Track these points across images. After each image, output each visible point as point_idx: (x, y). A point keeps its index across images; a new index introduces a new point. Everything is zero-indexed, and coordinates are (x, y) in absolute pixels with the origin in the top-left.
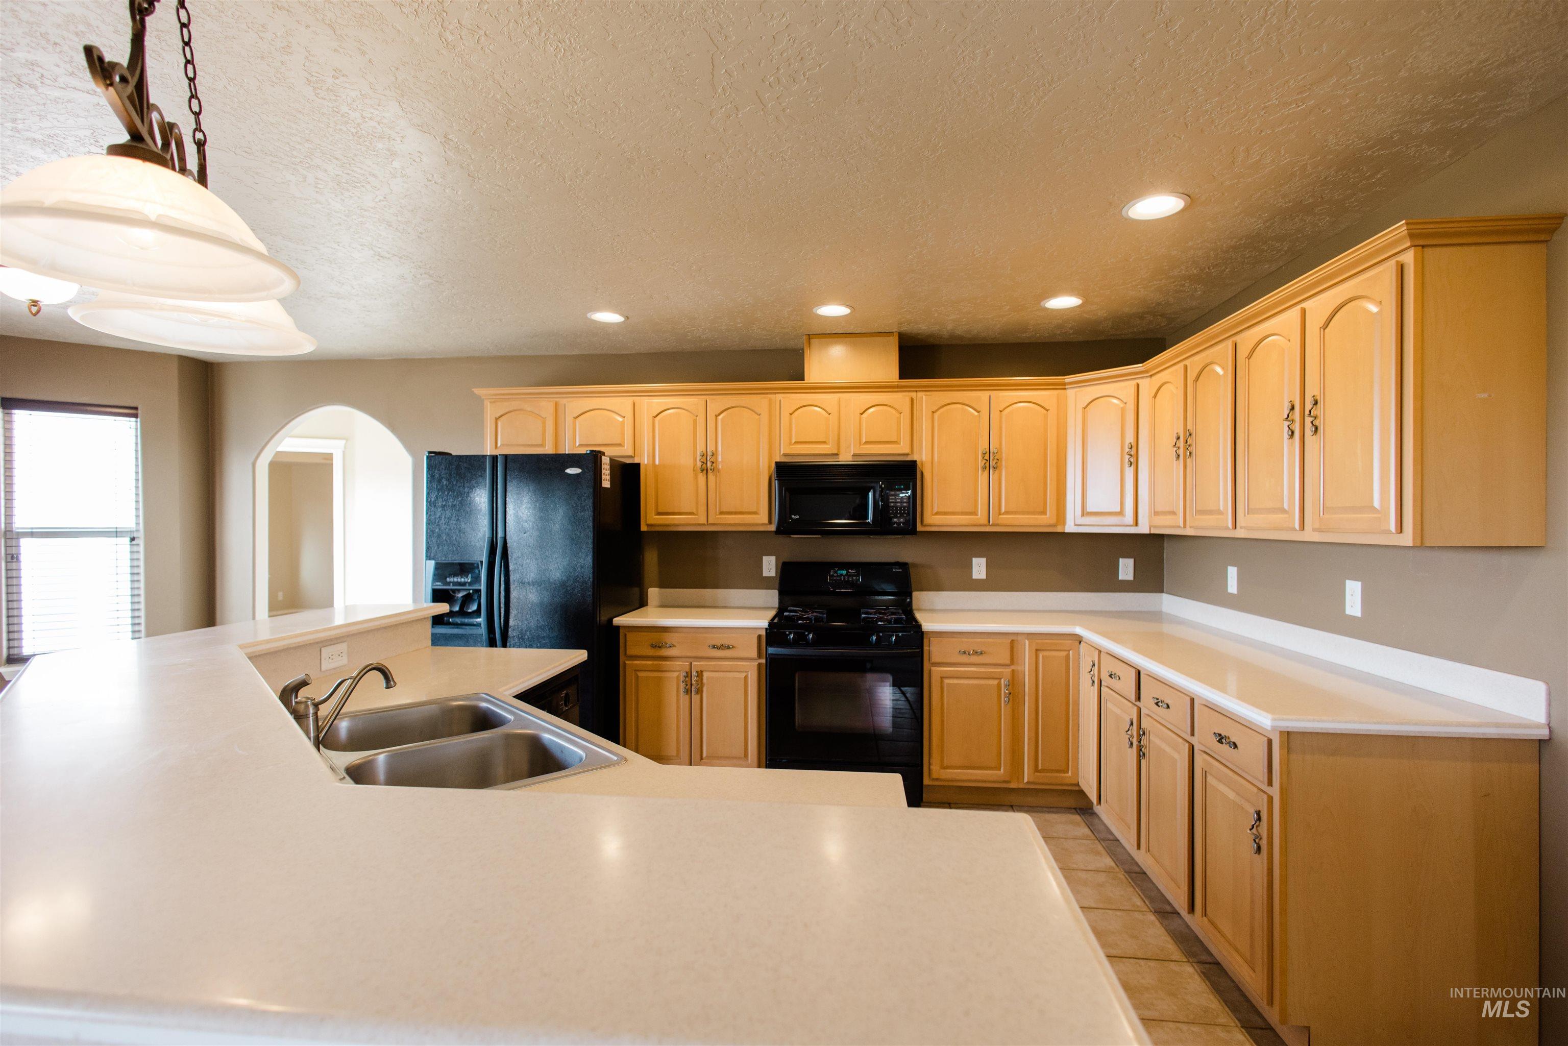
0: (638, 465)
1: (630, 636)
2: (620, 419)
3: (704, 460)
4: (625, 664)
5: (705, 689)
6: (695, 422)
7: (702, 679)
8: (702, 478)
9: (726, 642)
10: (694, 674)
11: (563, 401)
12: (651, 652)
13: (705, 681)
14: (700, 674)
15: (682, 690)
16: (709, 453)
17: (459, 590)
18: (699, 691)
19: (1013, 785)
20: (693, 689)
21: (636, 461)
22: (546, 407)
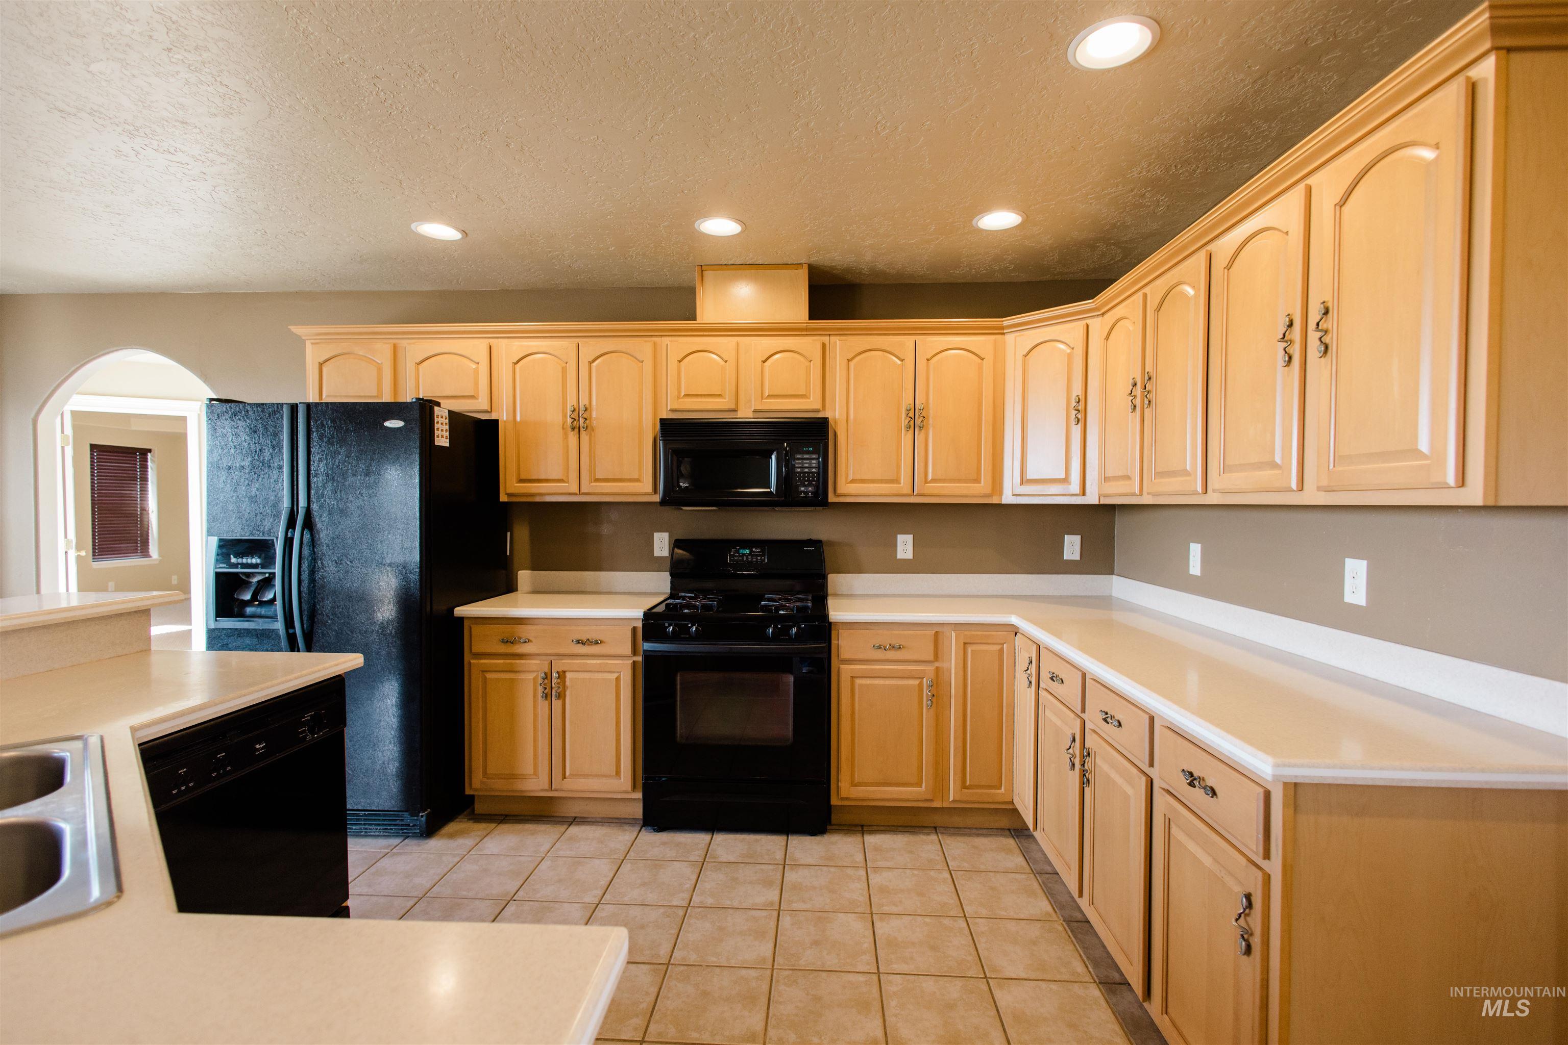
0: (496, 422)
1: (477, 630)
2: (474, 366)
3: (575, 415)
4: (470, 663)
5: (568, 693)
6: (564, 370)
7: (565, 682)
8: (572, 437)
9: (593, 636)
10: (555, 675)
11: (403, 343)
12: (502, 649)
13: (568, 683)
14: (562, 675)
15: (540, 694)
16: (582, 408)
17: (253, 574)
18: (561, 696)
19: (936, 804)
20: (553, 693)
21: (494, 416)
22: (382, 352)
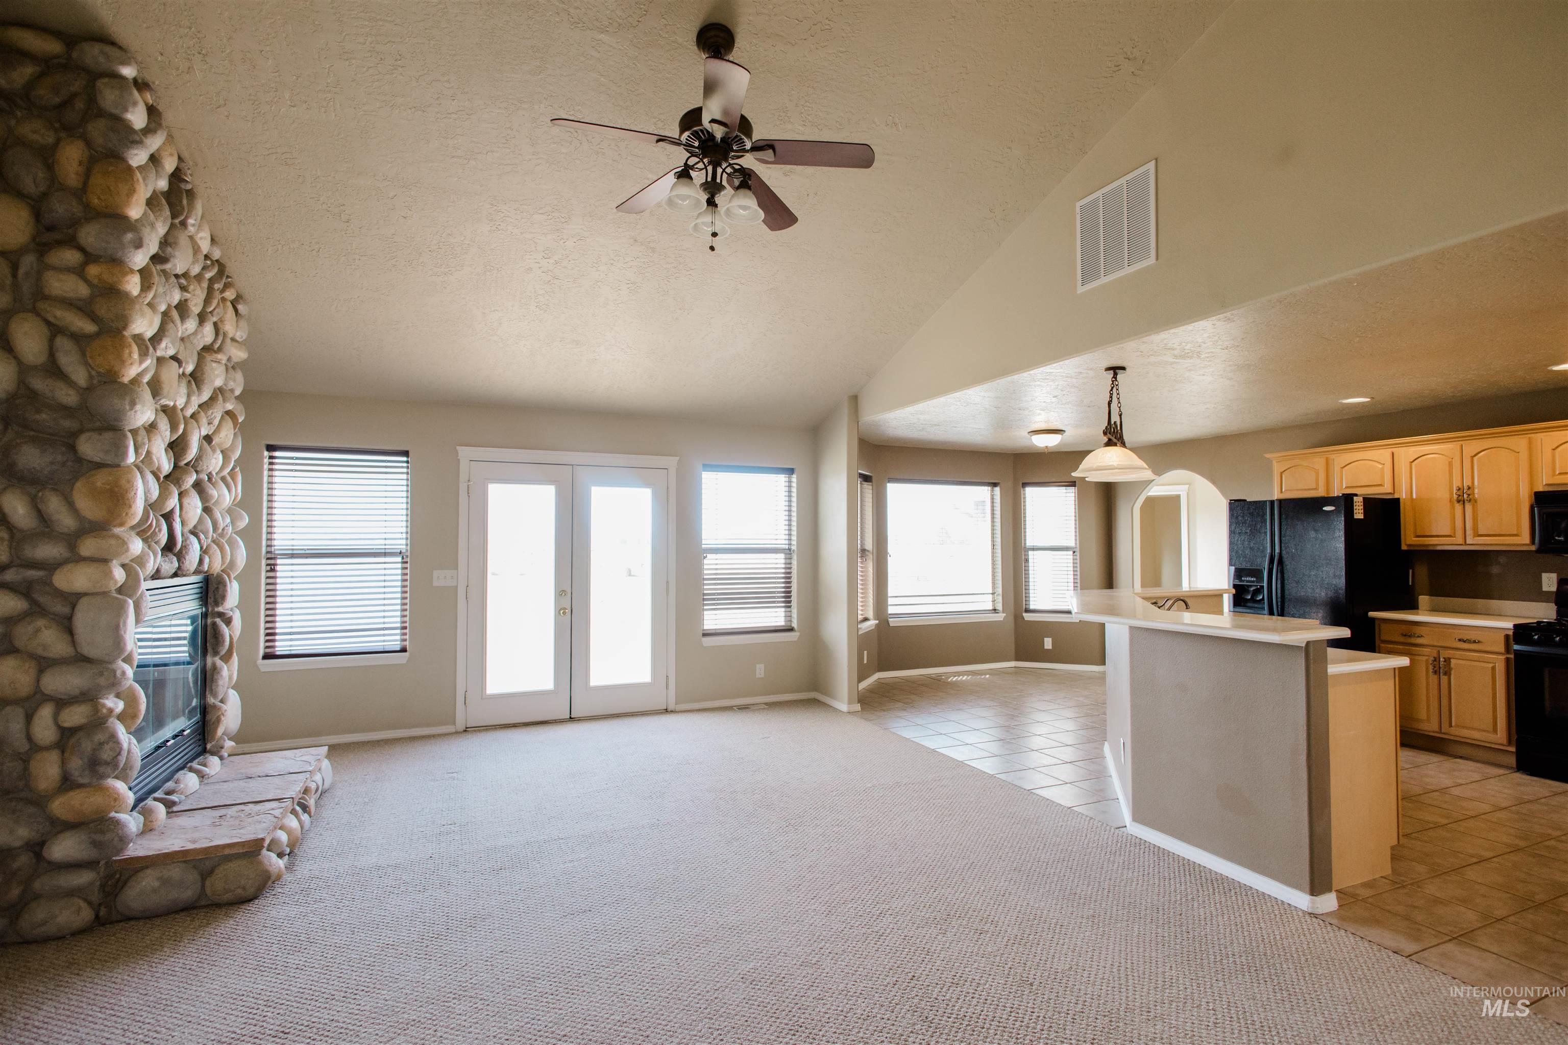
0: (1398, 499)
1: (1383, 626)
2: (1380, 466)
3: (1460, 493)
4: (1379, 646)
5: (1452, 672)
6: (1450, 465)
7: (1449, 665)
8: (1460, 507)
9: (1473, 638)
10: (1442, 659)
11: (1332, 456)
12: (1402, 639)
13: (1452, 666)
14: (1448, 660)
15: (1431, 670)
16: (1465, 488)
17: (1251, 586)
18: (1448, 673)
20: (1441, 671)
21: (1396, 496)
22: (1318, 463)
